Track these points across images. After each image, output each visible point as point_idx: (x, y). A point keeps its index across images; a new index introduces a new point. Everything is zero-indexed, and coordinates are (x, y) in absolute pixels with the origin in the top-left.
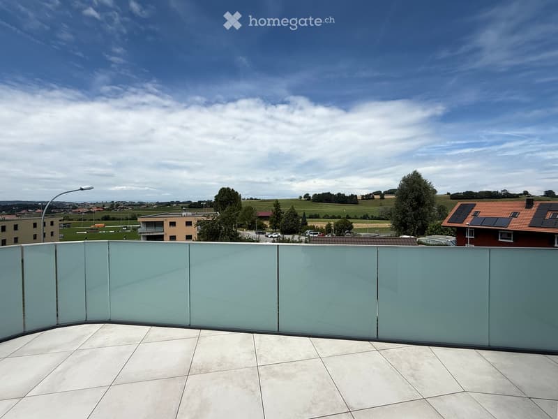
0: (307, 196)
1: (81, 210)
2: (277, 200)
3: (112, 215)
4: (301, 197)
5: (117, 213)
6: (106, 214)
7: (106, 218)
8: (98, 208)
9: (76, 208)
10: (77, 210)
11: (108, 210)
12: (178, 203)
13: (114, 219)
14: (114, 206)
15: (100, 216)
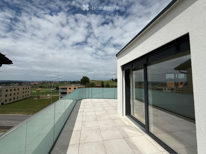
0: (112, 79)
1: (32, 84)
2: (102, 81)
3: (43, 85)
4: (110, 80)
5: (45, 85)
6: (41, 85)
7: (41, 87)
8: (38, 83)
9: (30, 83)
10: (30, 84)
11: (42, 84)
12: (66, 81)
13: (44, 87)
14: (44, 82)
15: (39, 86)
